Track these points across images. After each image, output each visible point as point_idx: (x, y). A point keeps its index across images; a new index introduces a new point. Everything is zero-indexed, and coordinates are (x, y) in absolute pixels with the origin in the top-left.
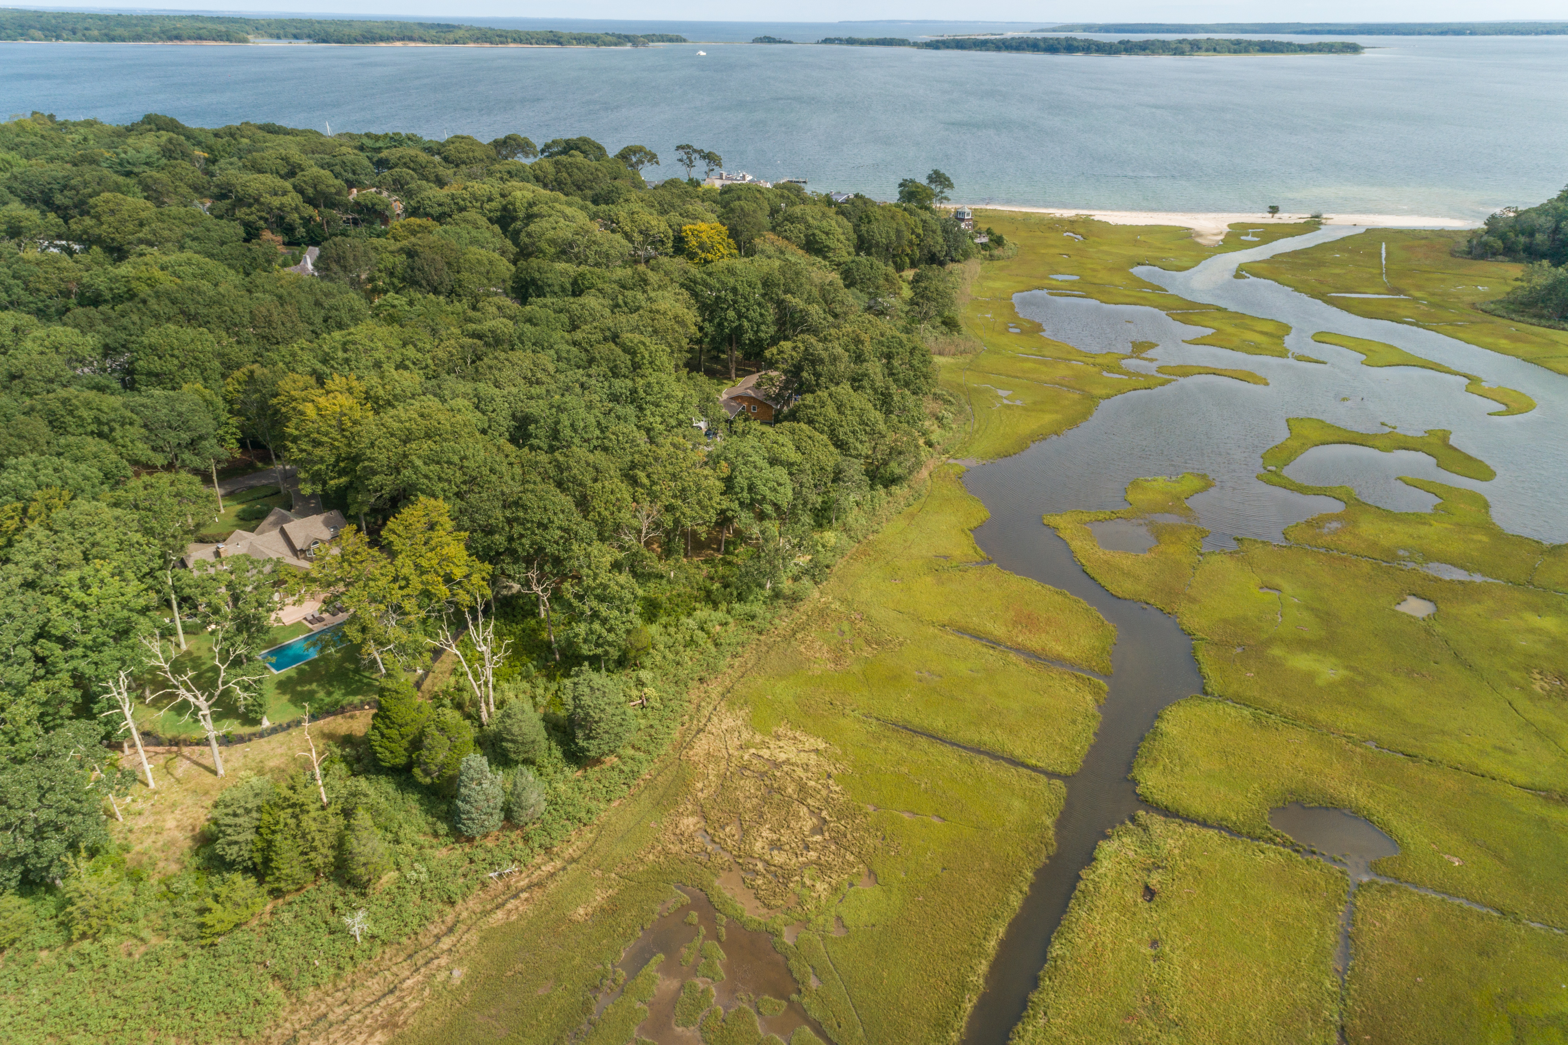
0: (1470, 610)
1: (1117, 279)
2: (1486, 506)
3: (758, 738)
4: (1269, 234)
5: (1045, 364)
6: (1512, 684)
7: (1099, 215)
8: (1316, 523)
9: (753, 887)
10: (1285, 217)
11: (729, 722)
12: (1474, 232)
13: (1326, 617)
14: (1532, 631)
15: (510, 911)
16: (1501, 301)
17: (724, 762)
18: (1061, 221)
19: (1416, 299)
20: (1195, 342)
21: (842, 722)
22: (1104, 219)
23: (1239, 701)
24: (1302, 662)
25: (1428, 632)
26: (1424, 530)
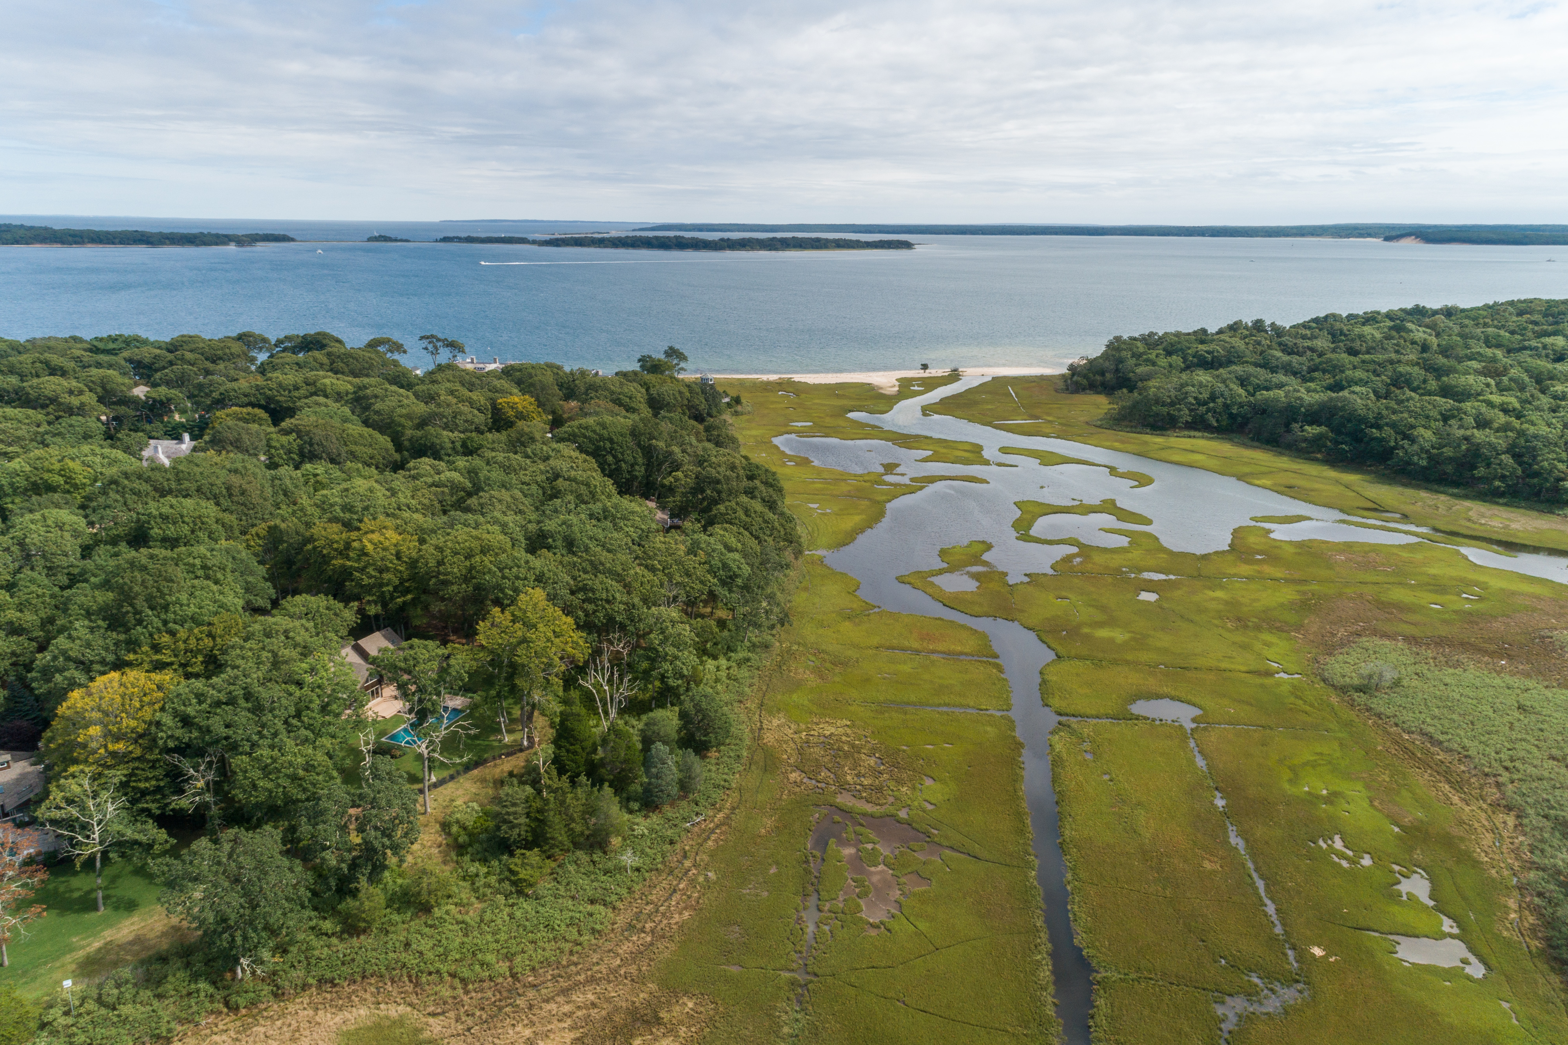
0: (1178, 593)
1: (841, 422)
2: (1157, 539)
3: (803, 726)
4: (930, 384)
5: (829, 483)
6: (1217, 626)
7: (797, 378)
8: (1068, 559)
9: (862, 798)
10: (932, 372)
11: (776, 722)
12: (1063, 376)
13: (1103, 608)
14: (1214, 599)
15: (715, 841)
16: (1101, 420)
17: (791, 743)
18: (769, 383)
19: (1049, 421)
20: (925, 460)
21: (850, 708)
22: (803, 380)
23: (1079, 657)
24: (1103, 633)
25: (1161, 607)
26: (1130, 555)
